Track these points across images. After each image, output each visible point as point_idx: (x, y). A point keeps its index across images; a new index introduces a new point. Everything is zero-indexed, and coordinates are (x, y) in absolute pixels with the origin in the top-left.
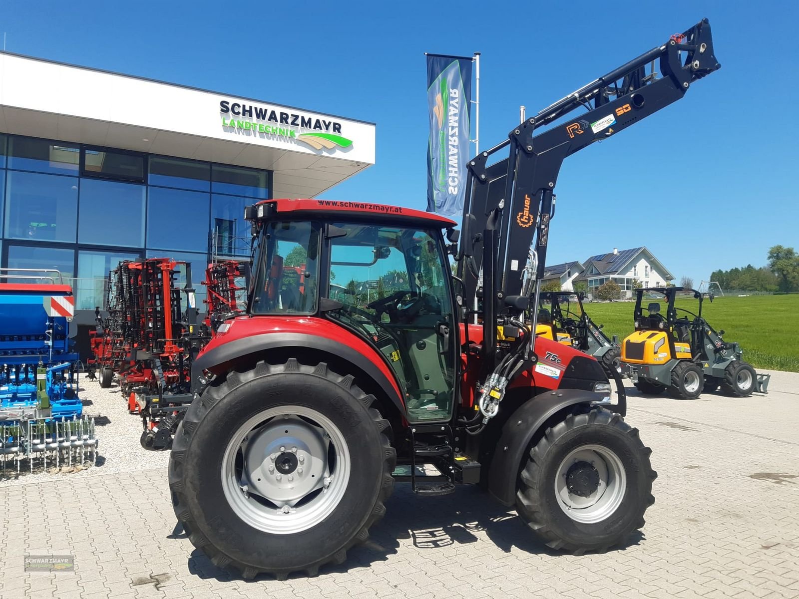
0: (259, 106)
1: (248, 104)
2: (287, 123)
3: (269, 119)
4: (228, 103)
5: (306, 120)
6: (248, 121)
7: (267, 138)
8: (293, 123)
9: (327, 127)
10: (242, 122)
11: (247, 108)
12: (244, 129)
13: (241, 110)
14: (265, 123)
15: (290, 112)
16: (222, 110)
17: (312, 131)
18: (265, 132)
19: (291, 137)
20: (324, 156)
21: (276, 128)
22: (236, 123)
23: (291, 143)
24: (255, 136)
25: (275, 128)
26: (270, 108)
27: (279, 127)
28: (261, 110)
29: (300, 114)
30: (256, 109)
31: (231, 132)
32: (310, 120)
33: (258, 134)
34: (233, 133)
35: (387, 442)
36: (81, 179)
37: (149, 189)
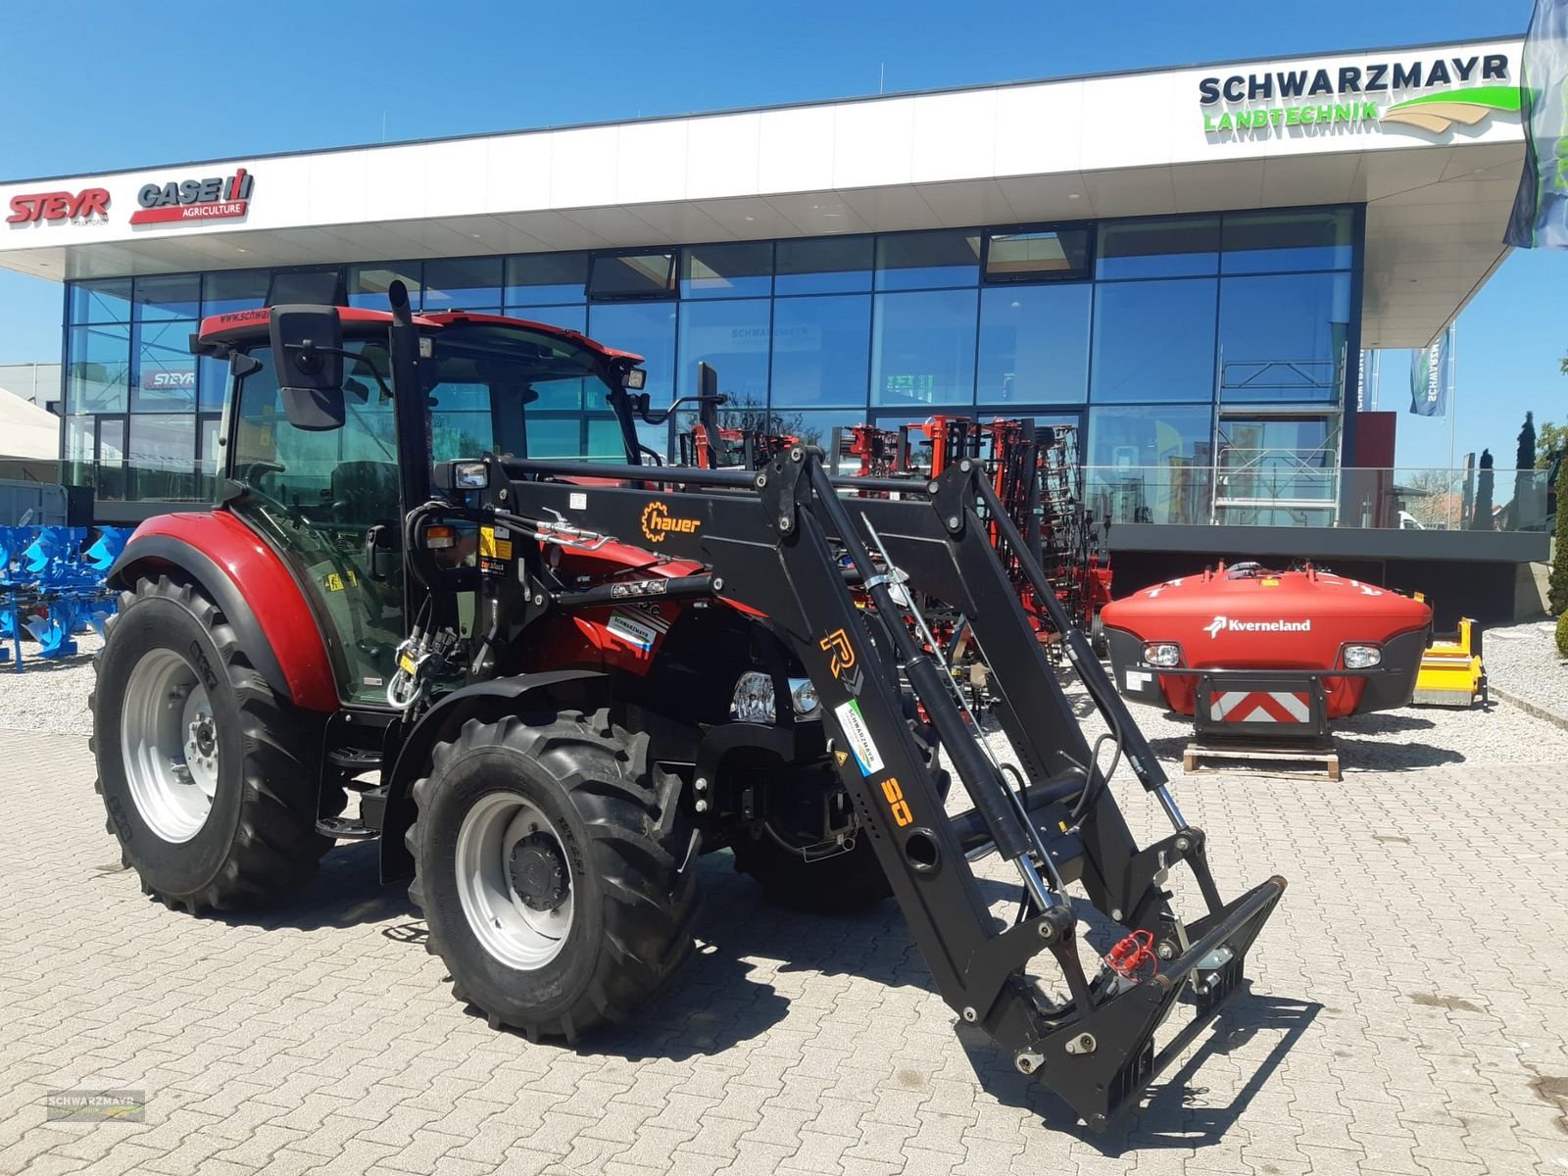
0: (1286, 68)
1: (1260, 71)
2: (1356, 88)
3: (1313, 91)
4: (1216, 81)
5: (1407, 70)
6: (1263, 107)
7: (1308, 135)
8: (1371, 86)
9: (1465, 72)
10: (1249, 113)
11: (1260, 80)
12: (1254, 128)
13: (1245, 89)
14: (1301, 103)
15: (1361, 62)
16: (1204, 100)
17: (1423, 90)
18: (1301, 123)
19: (1368, 119)
20: (1456, 146)
21: (1329, 107)
22: (1234, 120)
23: (1368, 132)
24: (1279, 136)
25: (1325, 108)
26: (1312, 67)
27: (1338, 102)
28: (1292, 75)
29: (1389, 59)
30: (1280, 76)
31: (1224, 142)
32: (1417, 68)
33: (1285, 131)
34: (1230, 142)
35: (254, 726)
36: (983, 290)
37: (1099, 288)
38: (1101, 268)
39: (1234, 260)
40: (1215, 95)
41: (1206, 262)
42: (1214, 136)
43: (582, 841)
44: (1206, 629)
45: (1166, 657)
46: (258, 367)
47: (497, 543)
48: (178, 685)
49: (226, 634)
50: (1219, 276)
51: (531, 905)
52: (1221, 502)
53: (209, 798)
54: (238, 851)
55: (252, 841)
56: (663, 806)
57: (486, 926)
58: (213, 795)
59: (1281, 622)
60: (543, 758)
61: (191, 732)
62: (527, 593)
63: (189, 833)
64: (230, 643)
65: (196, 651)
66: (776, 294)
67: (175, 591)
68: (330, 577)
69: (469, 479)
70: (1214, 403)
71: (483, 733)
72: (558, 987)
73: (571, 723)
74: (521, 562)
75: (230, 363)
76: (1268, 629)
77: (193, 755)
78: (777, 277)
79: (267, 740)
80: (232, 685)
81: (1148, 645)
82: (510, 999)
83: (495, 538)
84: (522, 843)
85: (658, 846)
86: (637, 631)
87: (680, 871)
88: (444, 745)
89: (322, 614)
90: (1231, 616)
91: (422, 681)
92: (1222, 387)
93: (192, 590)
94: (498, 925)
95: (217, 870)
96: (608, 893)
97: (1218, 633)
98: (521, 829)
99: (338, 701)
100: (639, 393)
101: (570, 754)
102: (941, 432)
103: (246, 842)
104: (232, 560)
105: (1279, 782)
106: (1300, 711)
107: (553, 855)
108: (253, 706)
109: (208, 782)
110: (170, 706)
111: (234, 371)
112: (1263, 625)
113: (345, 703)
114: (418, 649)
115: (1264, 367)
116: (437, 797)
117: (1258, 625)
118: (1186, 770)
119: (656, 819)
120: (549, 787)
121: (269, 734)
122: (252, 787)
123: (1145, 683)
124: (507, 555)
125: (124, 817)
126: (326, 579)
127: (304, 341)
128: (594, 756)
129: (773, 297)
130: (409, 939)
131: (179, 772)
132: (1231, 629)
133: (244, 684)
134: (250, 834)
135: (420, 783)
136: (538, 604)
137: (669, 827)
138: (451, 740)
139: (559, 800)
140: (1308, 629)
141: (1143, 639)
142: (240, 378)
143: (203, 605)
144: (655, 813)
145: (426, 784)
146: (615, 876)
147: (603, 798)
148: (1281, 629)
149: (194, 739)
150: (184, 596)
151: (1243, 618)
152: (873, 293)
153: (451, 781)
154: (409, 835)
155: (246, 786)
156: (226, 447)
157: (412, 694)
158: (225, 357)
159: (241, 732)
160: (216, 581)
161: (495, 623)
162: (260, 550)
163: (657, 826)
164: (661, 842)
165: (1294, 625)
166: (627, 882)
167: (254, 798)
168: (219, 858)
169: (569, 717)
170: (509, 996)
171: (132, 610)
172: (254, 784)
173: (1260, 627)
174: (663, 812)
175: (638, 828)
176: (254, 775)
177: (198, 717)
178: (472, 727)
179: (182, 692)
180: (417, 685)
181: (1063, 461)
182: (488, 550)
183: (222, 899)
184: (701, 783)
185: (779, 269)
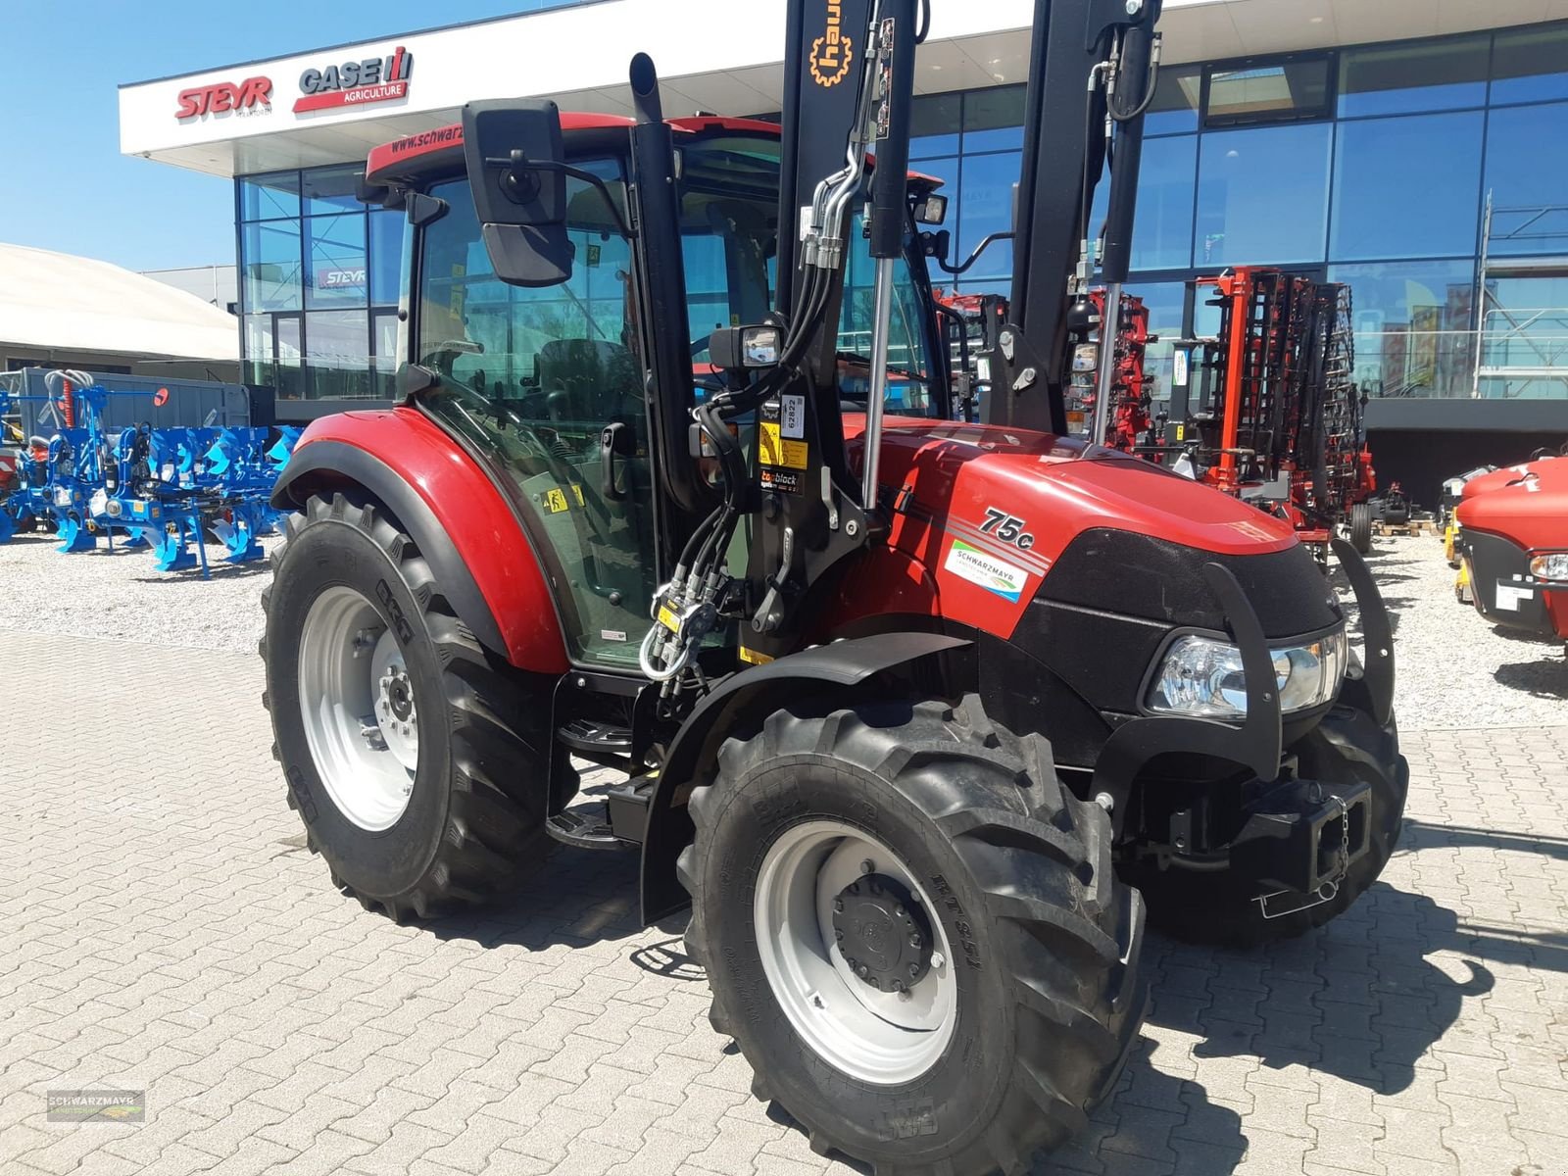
35: (462, 694)
36: (1203, 135)
37: (1340, 126)
38: (1344, 104)
39: (1505, 89)
43: (977, 918)
45: (1559, 570)
46: (443, 211)
47: (784, 445)
48: (363, 630)
49: (421, 572)
50: (1487, 108)
51: (868, 979)
52: (1485, 371)
53: (409, 771)
54: (448, 852)
55: (466, 841)
56: (1094, 859)
57: (801, 1003)
58: (414, 767)
60: (903, 780)
61: (382, 689)
62: (833, 518)
63: (390, 817)
64: (426, 584)
65: (383, 592)
66: (964, 152)
67: (353, 513)
68: (550, 495)
69: (760, 350)
70: (1477, 258)
71: (803, 733)
72: (931, 1123)
73: (936, 722)
74: (825, 471)
75: (407, 213)
77: (386, 719)
78: (964, 134)
79: (479, 712)
80: (431, 639)
81: (1536, 554)
82: (848, 1122)
83: (781, 438)
84: (853, 890)
85: (1093, 925)
86: (995, 571)
88: (735, 744)
89: (542, 543)
91: (688, 642)
92: (1489, 239)
93: (374, 511)
94: (817, 1002)
95: (422, 874)
96: (1023, 1003)
99: (568, 661)
100: (935, 230)
101: (948, 776)
102: (1244, 288)
103: (458, 842)
104: (423, 474)
107: (908, 916)
108: (460, 667)
109: (406, 751)
110: (356, 654)
111: (412, 219)
113: (576, 663)
114: (683, 597)
115: (1540, 213)
116: (727, 820)
119: (1086, 881)
120: (917, 828)
121: (482, 704)
122: (463, 774)
123: (1522, 602)
125: (307, 792)
126: (544, 496)
127: (513, 152)
128: (983, 781)
129: (961, 156)
130: (666, 971)
131: (371, 736)
133: (447, 638)
134: (462, 832)
135: (699, 792)
136: (852, 533)
137: (1105, 893)
138: (747, 736)
139: (934, 849)
141: (1526, 548)
142: (420, 228)
143: (389, 533)
144: (1085, 873)
145: (708, 795)
146: (1036, 978)
147: (1008, 853)
149: (385, 697)
150: (365, 519)
153: (748, 798)
154: (682, 862)
155: (455, 772)
156: (407, 321)
157: (675, 659)
158: (400, 205)
159: (448, 703)
160: (401, 499)
161: (787, 559)
162: (455, 458)
163: (1091, 894)
164: (1098, 919)
167: (466, 787)
168: (423, 860)
169: (930, 714)
170: (847, 1117)
171: (302, 537)
172: (465, 769)
174: (1096, 870)
175: (1063, 899)
176: (466, 758)
177: (389, 670)
178: (780, 721)
179: (369, 638)
180: (682, 647)
182: (772, 456)
183: (430, 906)
184: (1104, 800)
185: (968, 125)
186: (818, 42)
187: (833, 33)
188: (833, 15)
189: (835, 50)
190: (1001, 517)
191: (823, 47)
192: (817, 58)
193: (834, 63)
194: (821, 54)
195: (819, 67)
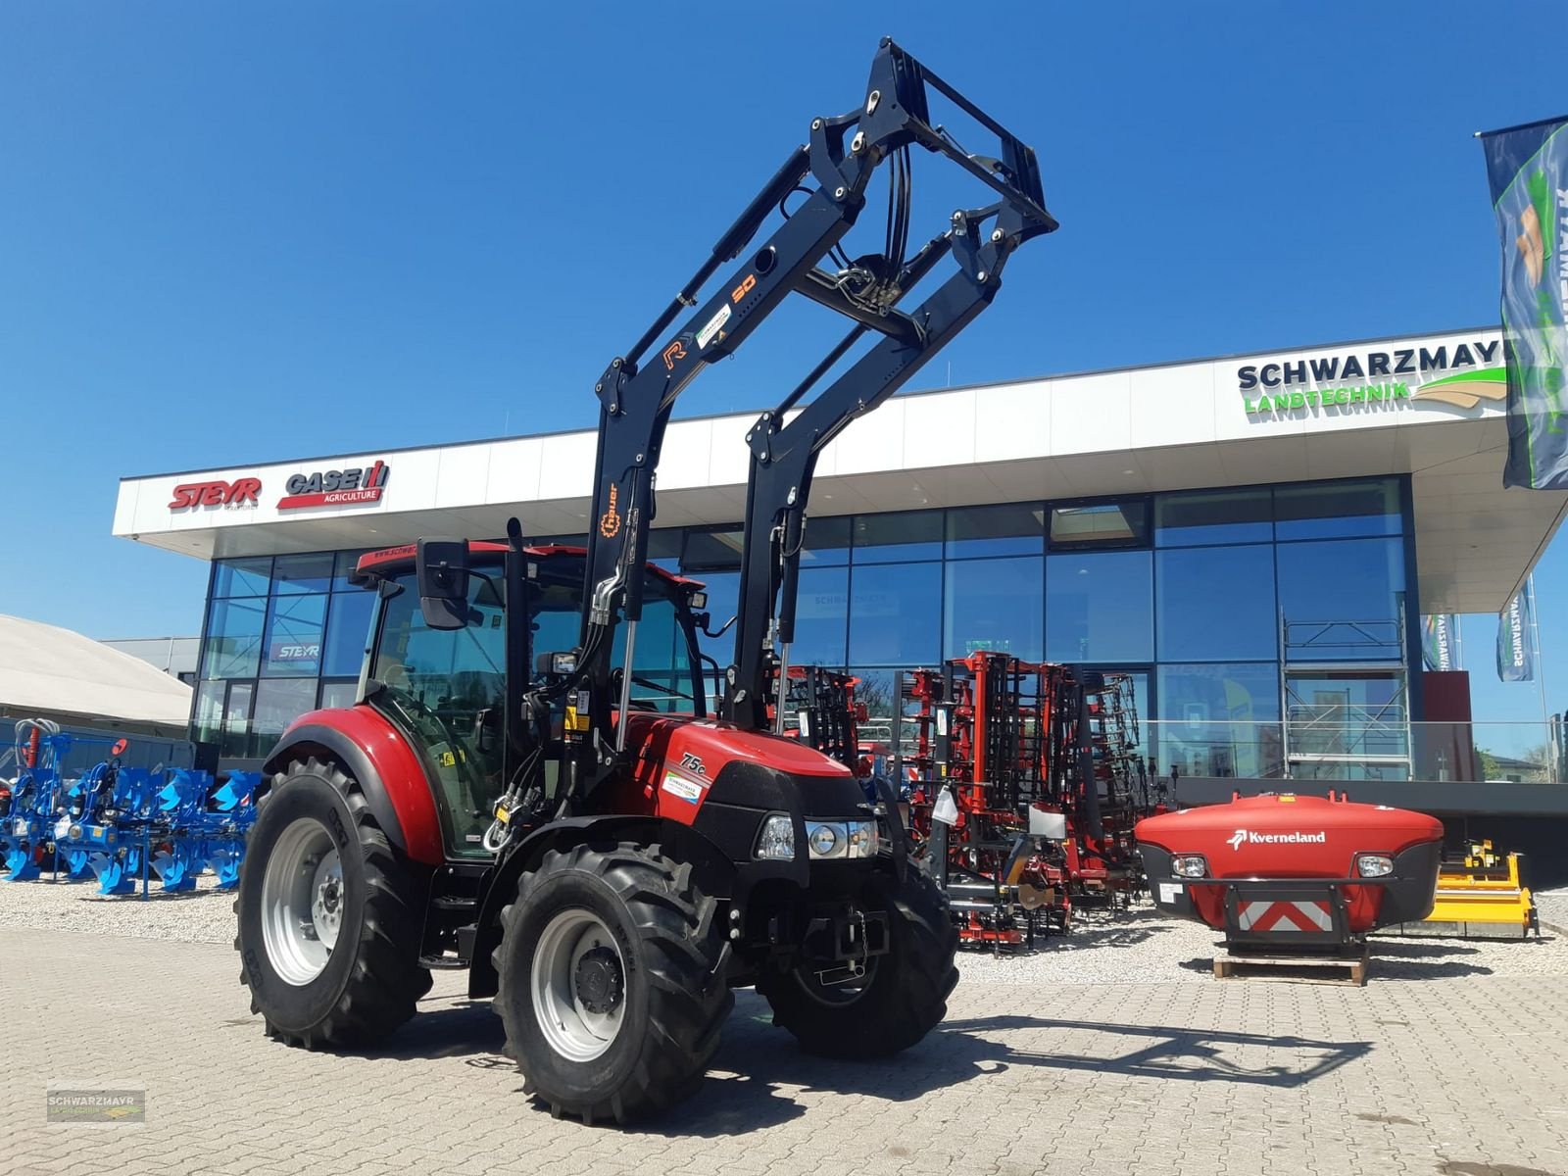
0: (1318, 356)
1: (1293, 360)
2: (1385, 371)
3: (1344, 375)
4: (1253, 369)
5: (1433, 355)
6: (1299, 391)
7: (1344, 413)
8: (1400, 369)
9: (1487, 355)
10: (1286, 396)
11: (1295, 367)
12: (1293, 409)
13: (1281, 374)
14: (1335, 386)
15: (1389, 348)
16: (1243, 385)
17: (1449, 371)
18: (1336, 403)
19: (1400, 398)
20: (1488, 419)
21: (1362, 388)
22: (1272, 402)
23: (1401, 409)
24: (1316, 416)
25: (1357, 390)
26: (1342, 354)
27: (1370, 384)
28: (1324, 362)
29: (1415, 345)
30: (1313, 363)
31: (1265, 421)
32: (1442, 351)
33: (1321, 410)
34: (1270, 422)
35: (375, 876)
36: (1048, 558)
37: (1159, 554)
38: (1159, 535)
39: (1286, 529)
40: (1253, 381)
41: (1261, 530)
42: (1253, 416)
43: (634, 942)
44: (1229, 841)
45: (1195, 870)
46: (401, 591)
47: (578, 718)
48: (312, 854)
49: (358, 801)
50: (1275, 542)
51: (591, 1009)
52: (1295, 757)
53: (329, 950)
54: (353, 986)
55: (365, 975)
56: (700, 918)
57: (554, 1029)
58: (332, 947)
59: (1298, 834)
60: (606, 876)
61: (320, 893)
62: (600, 757)
64: (362, 808)
65: (332, 817)
66: (853, 563)
67: (319, 768)
68: (445, 755)
69: (564, 666)
70: (1278, 662)
71: (559, 860)
72: (610, 1071)
73: (631, 851)
74: (596, 731)
75: (378, 592)
76: (1286, 841)
77: (318, 911)
78: (854, 549)
79: (384, 887)
80: (361, 842)
81: (1176, 857)
82: (570, 1087)
83: (577, 714)
84: (587, 956)
85: (696, 949)
86: (685, 787)
87: (713, 972)
88: (527, 875)
89: (437, 786)
90: (1250, 829)
91: (513, 829)
92: (1286, 646)
93: (334, 766)
94: (563, 1028)
95: (332, 1006)
96: (654, 985)
97: (1240, 845)
98: (587, 945)
99: (444, 858)
100: (701, 612)
101: (627, 872)
102: (981, 666)
103: (360, 977)
104: (370, 741)
105: (1305, 987)
106: (1323, 921)
107: (612, 965)
108: (376, 858)
109: (329, 936)
110: (304, 872)
111: (381, 595)
112: (1281, 837)
113: (449, 859)
114: (512, 802)
115: (1325, 627)
116: (520, 919)
117: (1276, 837)
118: (1217, 976)
119: (694, 928)
120: (609, 899)
121: (385, 882)
122: (369, 928)
123: (1177, 895)
124: (586, 727)
125: (257, 967)
126: (441, 756)
127: (442, 563)
128: (647, 876)
129: (850, 565)
130: (487, 1066)
131: (306, 929)
132: (1252, 841)
133: (370, 841)
134: (364, 969)
135: (507, 909)
136: (609, 765)
137: (705, 934)
138: (534, 871)
139: (617, 909)
140: (1323, 840)
141: (1170, 852)
142: (385, 600)
143: (341, 778)
144: (694, 923)
145: (511, 910)
146: (661, 970)
147: (652, 906)
148: (1298, 841)
149: (321, 898)
150: (327, 772)
151: (1262, 831)
152: (944, 560)
153: (531, 903)
154: (495, 954)
155: (364, 927)
156: (370, 654)
157: (504, 838)
158: (374, 587)
159: (365, 882)
160: (353, 756)
161: (573, 781)
162: (392, 736)
163: (695, 933)
164: (697, 946)
165: (1310, 837)
166: (668, 974)
167: (369, 937)
168: (335, 995)
169: (628, 847)
170: (570, 1085)
171: (283, 787)
172: (371, 925)
173: (1278, 839)
174: (701, 922)
175: (681, 934)
176: (373, 918)
177: (327, 878)
178: (551, 856)
179: (315, 861)
180: (508, 832)
181: (1119, 707)
182: (571, 725)
183: (335, 1031)
184: (734, 914)
185: (856, 542)
186: (605, 516)
187: (612, 512)
188: (612, 504)
189: (613, 521)
190: (690, 757)
191: (607, 519)
192: (604, 524)
193: (612, 527)
194: (606, 522)
195: (605, 528)
